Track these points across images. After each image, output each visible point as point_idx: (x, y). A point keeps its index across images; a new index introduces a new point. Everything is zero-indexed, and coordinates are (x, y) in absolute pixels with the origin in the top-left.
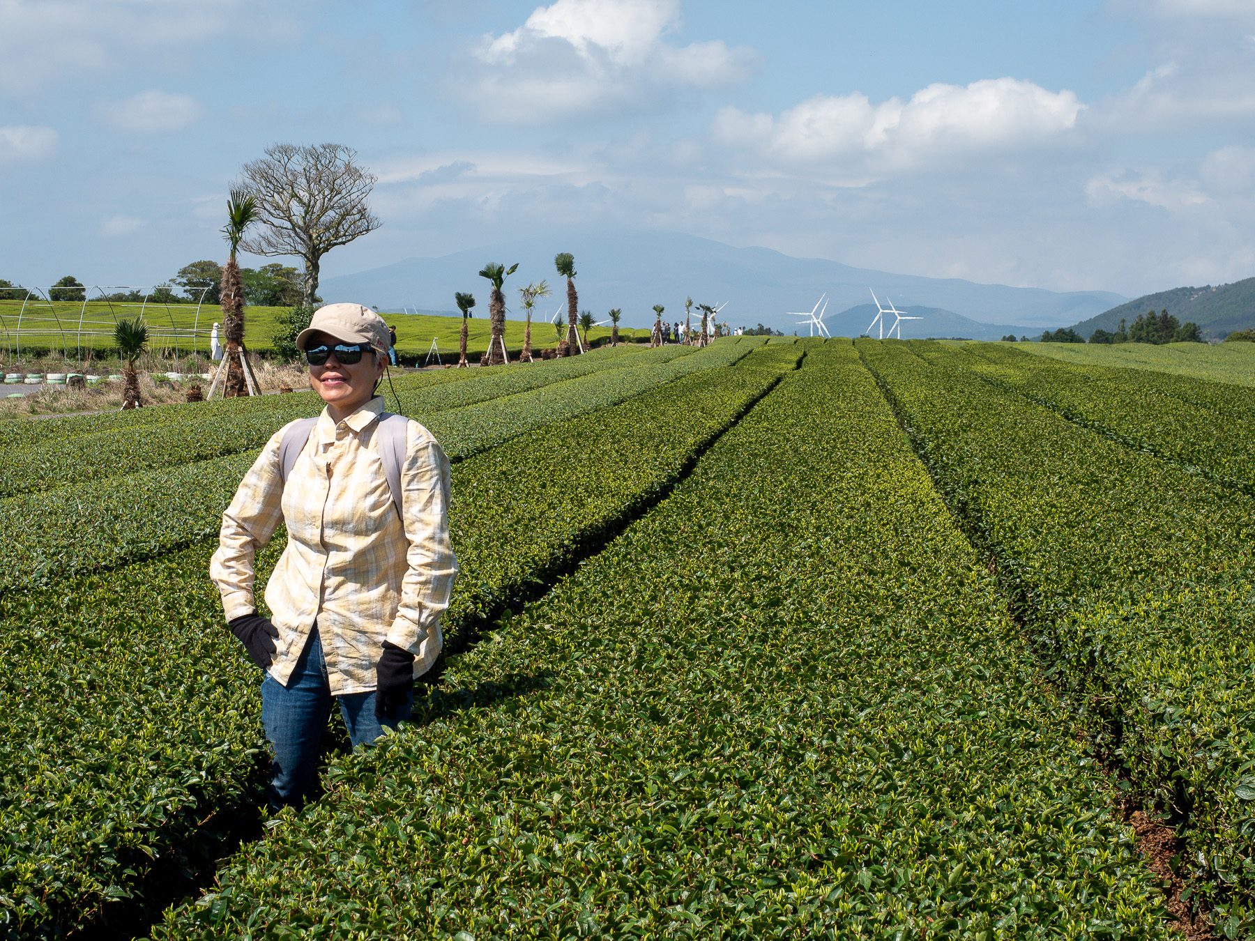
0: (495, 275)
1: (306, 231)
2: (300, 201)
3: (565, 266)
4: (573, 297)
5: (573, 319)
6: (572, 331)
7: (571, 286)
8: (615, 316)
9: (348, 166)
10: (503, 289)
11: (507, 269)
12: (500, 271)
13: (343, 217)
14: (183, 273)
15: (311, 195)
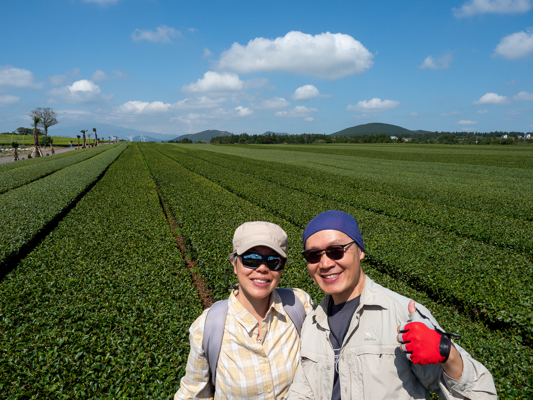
0: (83, 132)
1: (44, 123)
2: (43, 118)
3: (95, 130)
4: (96, 135)
5: (96, 139)
6: (96, 141)
7: (96, 134)
8: (103, 138)
9: (52, 112)
10: (85, 134)
11: (86, 131)
12: (84, 131)
13: (52, 121)
14: (18, 129)
15: (45, 117)
